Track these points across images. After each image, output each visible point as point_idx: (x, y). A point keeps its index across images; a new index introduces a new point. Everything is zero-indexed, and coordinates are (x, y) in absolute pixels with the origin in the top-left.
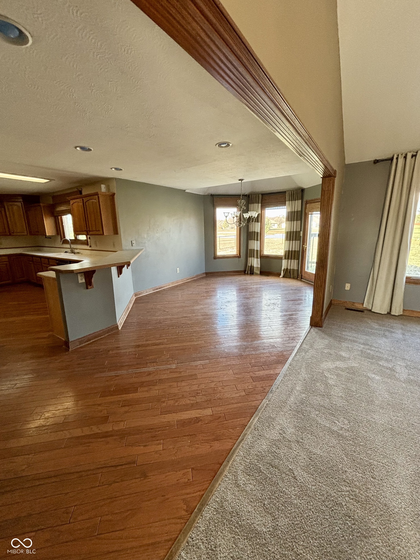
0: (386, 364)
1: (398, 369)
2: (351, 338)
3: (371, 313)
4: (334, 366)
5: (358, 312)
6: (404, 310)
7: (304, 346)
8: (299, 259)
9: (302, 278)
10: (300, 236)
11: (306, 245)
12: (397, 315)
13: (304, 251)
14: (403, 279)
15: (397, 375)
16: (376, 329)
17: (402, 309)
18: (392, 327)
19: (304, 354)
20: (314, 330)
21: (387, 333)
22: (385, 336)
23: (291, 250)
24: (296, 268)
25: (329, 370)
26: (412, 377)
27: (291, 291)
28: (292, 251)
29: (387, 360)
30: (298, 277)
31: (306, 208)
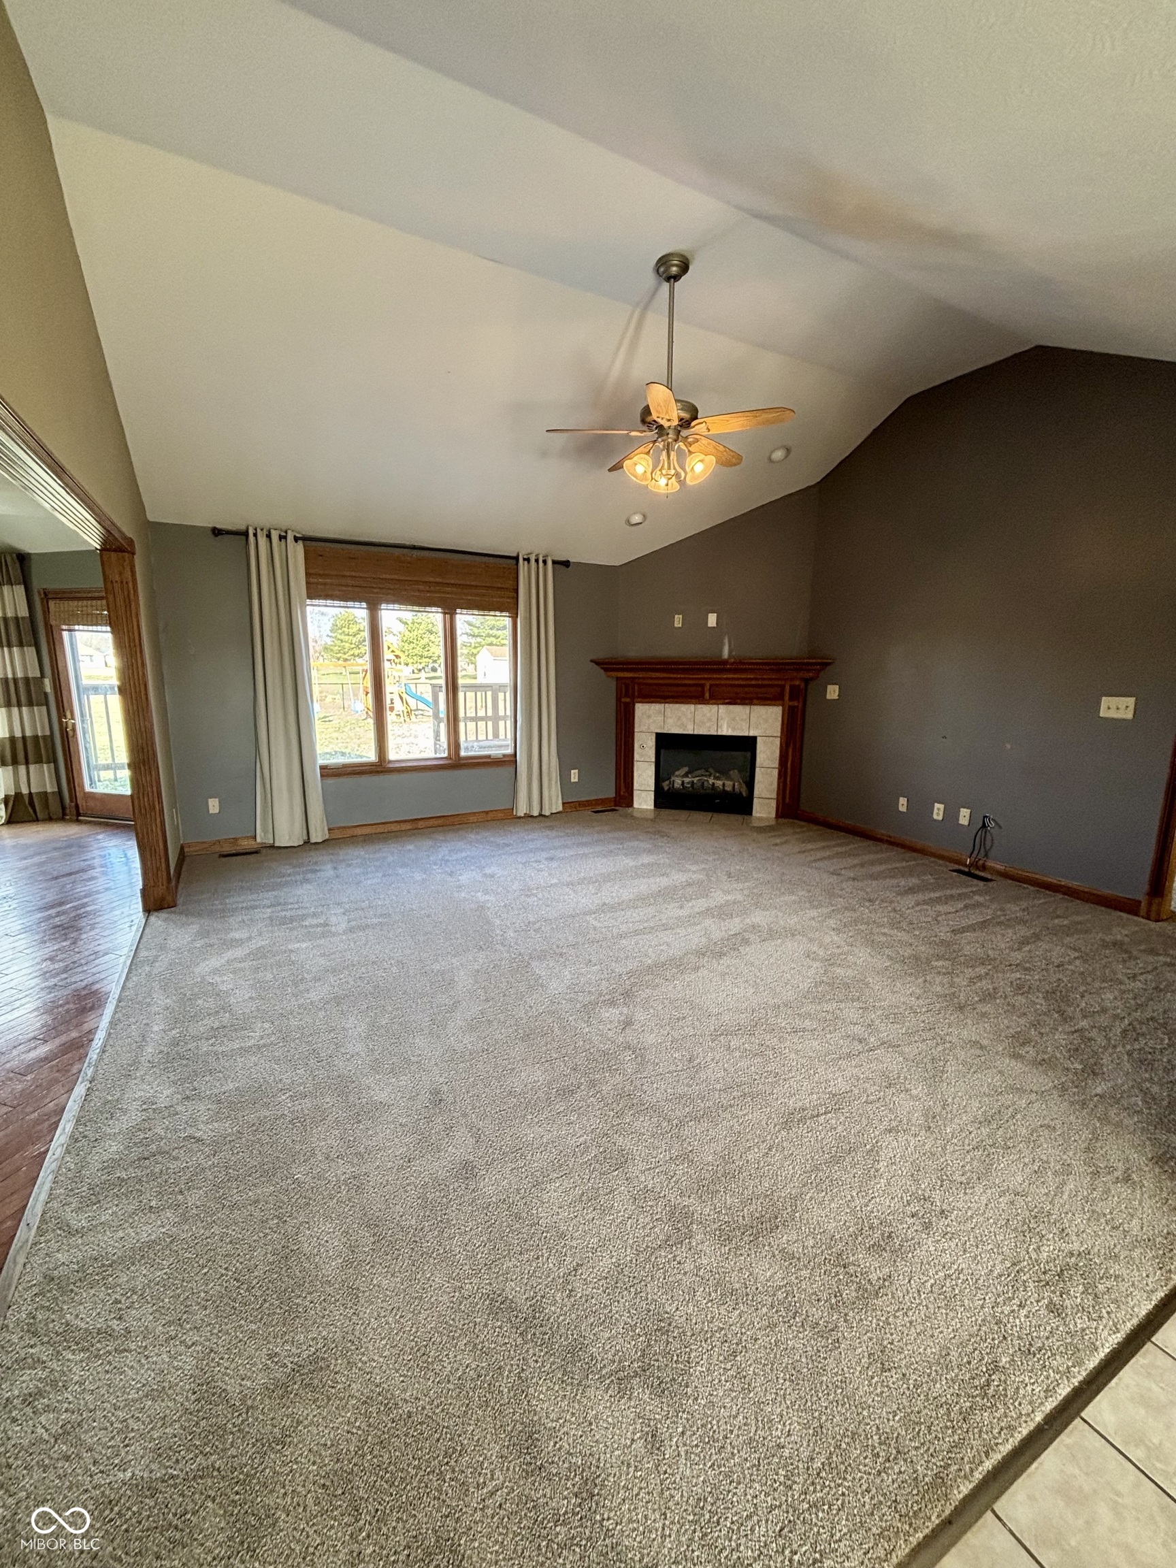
0: (315, 921)
1: (333, 920)
2: (245, 905)
3: (274, 851)
4: (223, 961)
5: (248, 857)
6: (329, 830)
7: (143, 954)
8: (55, 761)
9: (79, 814)
10: (46, 694)
11: (73, 718)
12: (320, 840)
13: (68, 738)
14: (314, 770)
15: (333, 929)
16: (289, 875)
17: (326, 828)
18: (316, 863)
19: (148, 969)
20: (157, 920)
21: (309, 876)
22: (307, 881)
23: (18, 734)
24: (50, 788)
25: (216, 971)
26: (353, 923)
27: (56, 854)
28: (24, 738)
29: (314, 915)
30: (64, 814)
31: (46, 611)
